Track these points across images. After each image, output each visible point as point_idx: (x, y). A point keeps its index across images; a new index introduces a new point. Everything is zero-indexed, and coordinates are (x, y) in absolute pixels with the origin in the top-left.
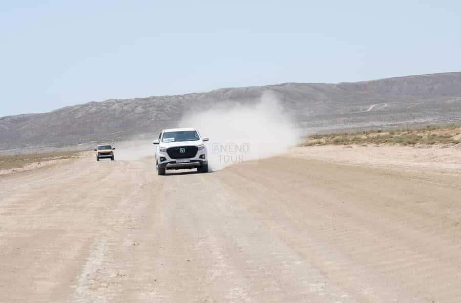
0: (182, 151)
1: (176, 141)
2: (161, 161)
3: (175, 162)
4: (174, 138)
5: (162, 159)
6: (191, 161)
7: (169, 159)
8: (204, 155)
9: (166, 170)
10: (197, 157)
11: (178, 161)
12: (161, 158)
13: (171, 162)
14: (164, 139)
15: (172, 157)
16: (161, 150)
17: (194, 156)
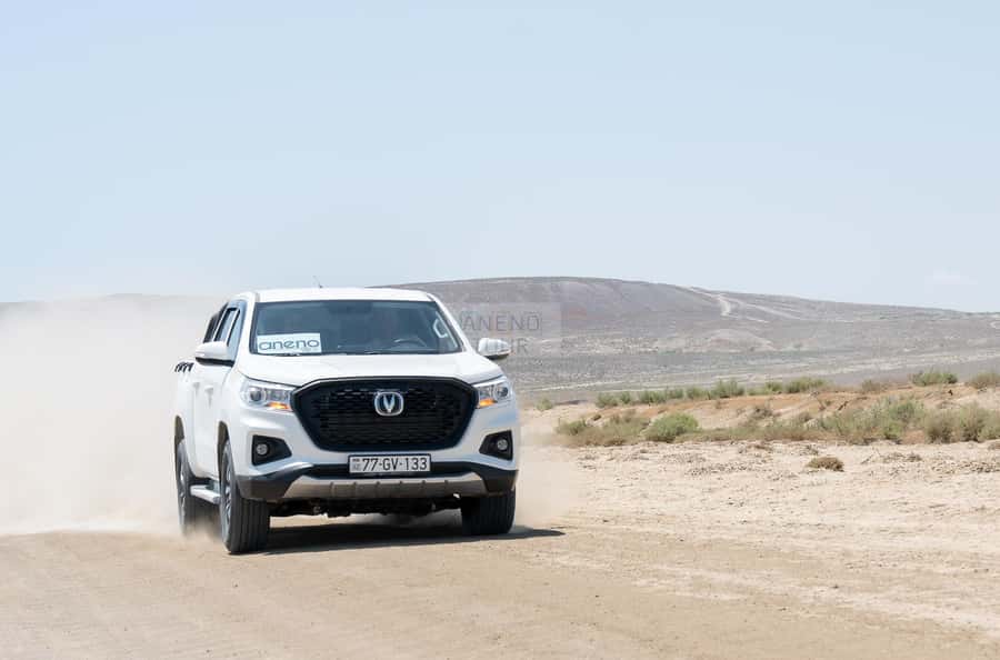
0: (389, 406)
1: (328, 349)
2: (257, 460)
3: (342, 471)
4: (317, 337)
5: (262, 449)
6: (439, 469)
7: (305, 452)
8: (507, 436)
9: (272, 518)
10: (468, 448)
11: (360, 463)
12: (258, 440)
13: (317, 471)
14: (260, 339)
15: (322, 442)
16: (256, 398)
17: (453, 440)
